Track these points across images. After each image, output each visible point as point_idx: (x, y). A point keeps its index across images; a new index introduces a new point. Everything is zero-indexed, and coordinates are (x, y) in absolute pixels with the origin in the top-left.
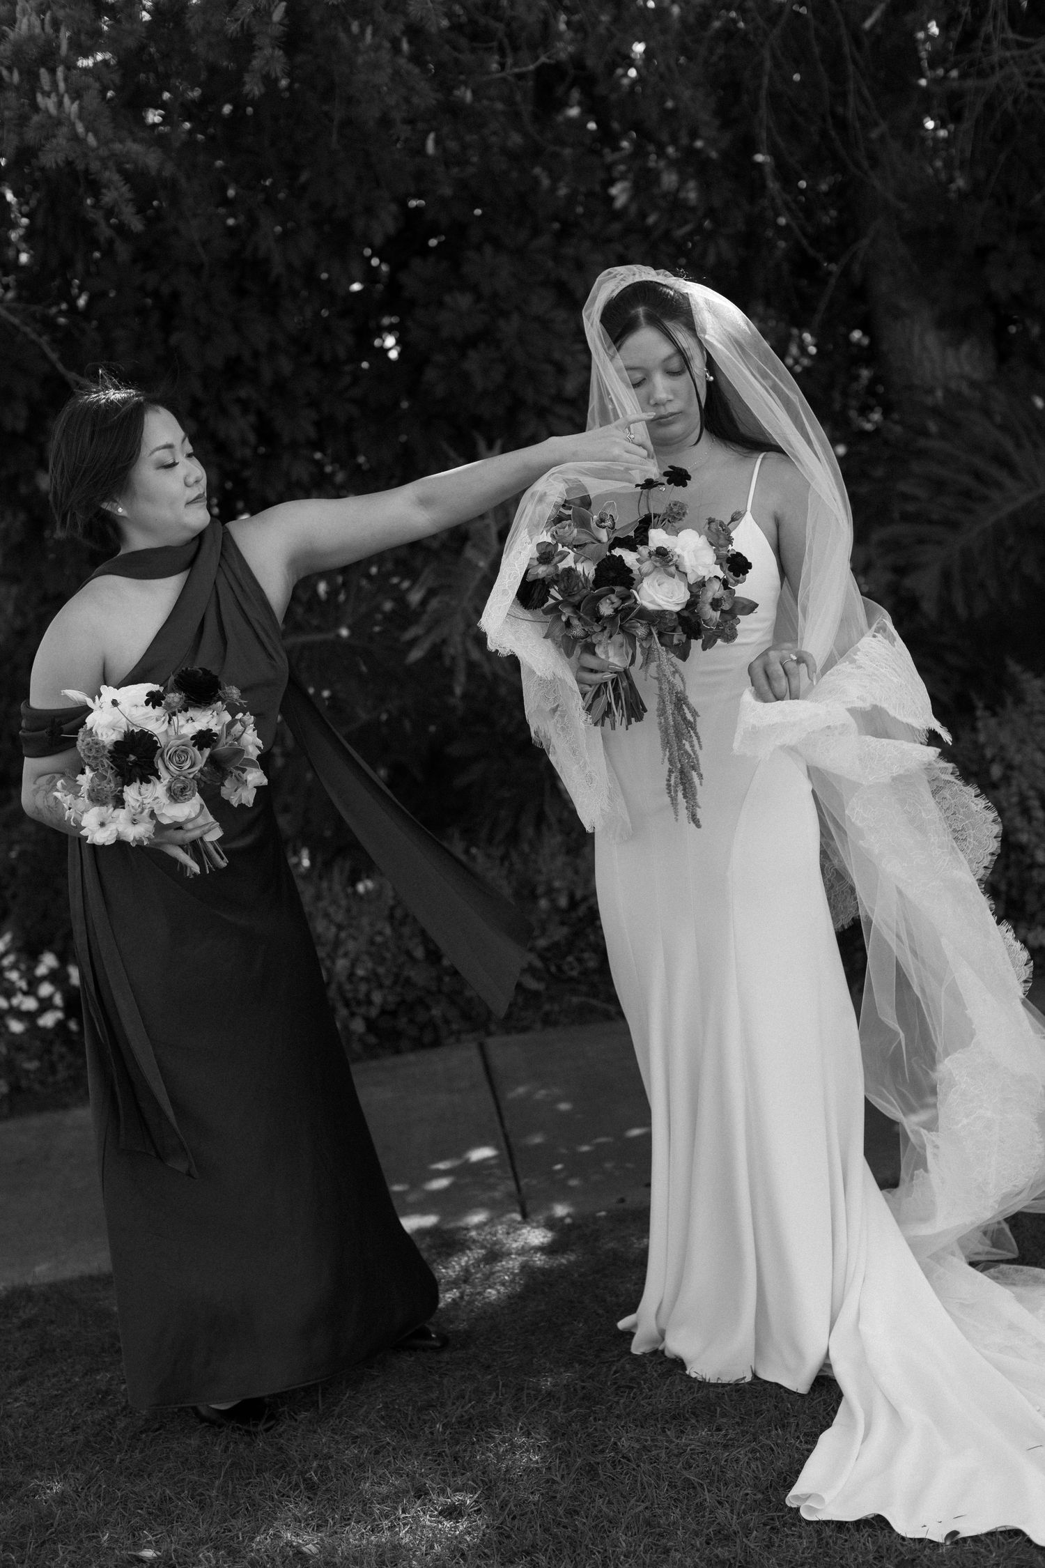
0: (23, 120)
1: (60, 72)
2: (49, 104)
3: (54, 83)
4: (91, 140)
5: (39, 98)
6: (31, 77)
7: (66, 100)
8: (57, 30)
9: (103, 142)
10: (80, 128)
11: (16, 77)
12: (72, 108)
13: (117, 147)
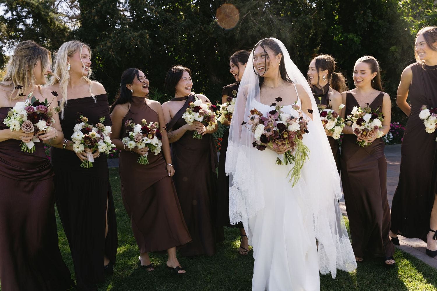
0: (108, 54)
1: (112, 50)
2: (110, 53)
3: (111, 50)
4: (115, 57)
5: (110, 52)
6: (109, 50)
7: (112, 53)
8: (112, 45)
9: (116, 57)
10: (114, 56)
11: (107, 50)
12: (113, 54)
13: (117, 58)
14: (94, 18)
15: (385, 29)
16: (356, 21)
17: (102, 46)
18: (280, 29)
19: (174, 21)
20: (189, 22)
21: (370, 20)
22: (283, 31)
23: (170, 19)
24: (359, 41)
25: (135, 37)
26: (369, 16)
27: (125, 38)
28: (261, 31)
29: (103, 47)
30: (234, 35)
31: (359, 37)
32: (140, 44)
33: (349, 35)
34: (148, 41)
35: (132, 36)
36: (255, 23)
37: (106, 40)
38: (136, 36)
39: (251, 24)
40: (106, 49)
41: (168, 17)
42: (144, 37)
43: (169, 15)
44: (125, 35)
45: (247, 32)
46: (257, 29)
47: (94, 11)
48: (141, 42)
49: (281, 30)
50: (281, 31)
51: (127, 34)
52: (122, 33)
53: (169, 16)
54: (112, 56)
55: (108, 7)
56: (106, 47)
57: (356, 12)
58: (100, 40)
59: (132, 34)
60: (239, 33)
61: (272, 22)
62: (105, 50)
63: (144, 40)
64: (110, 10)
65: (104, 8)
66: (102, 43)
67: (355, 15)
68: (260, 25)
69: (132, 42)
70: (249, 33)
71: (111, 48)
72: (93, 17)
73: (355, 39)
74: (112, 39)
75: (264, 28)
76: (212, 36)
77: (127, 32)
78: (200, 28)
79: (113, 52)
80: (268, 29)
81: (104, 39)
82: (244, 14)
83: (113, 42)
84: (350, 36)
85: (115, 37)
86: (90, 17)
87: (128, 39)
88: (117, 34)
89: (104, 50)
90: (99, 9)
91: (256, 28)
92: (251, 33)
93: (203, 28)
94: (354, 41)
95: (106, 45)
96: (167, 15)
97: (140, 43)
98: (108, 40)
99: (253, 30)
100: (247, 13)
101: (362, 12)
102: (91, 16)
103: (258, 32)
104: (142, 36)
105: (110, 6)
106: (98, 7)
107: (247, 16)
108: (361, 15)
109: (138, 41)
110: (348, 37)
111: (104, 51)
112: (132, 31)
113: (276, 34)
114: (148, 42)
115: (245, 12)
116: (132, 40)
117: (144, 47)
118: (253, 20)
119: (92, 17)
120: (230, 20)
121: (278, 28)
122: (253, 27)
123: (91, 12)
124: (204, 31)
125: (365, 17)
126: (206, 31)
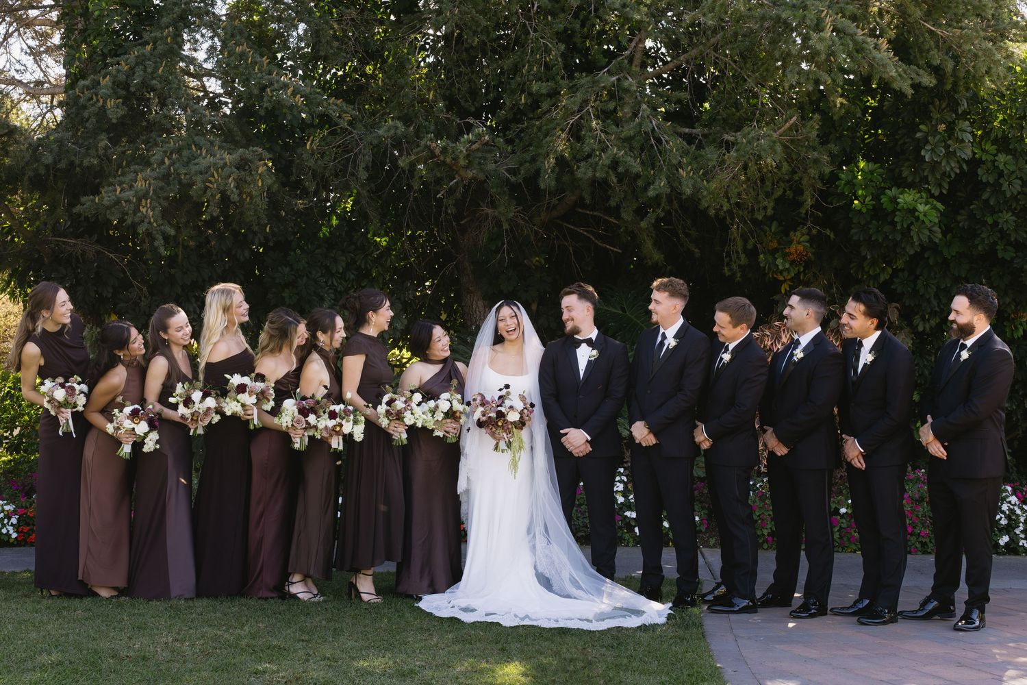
0: (135, 213)
1: (149, 201)
2: (144, 210)
3: (146, 203)
4: (155, 224)
5: (141, 209)
6: (139, 200)
7: (149, 210)
8: (150, 187)
9: (158, 226)
10: (152, 220)
11: (135, 200)
12: (151, 213)
13: (162, 228)
14: (105, 102)
15: (1019, 182)
16: (923, 153)
17: (119, 190)
18: (680, 165)
19: (351, 123)
20: (397, 128)
21: (967, 153)
22: (688, 173)
23: (340, 117)
24: (934, 217)
25: (222, 168)
26: (963, 141)
27: (193, 168)
28: (620, 169)
29: (121, 191)
30: (537, 173)
31: (935, 202)
32: (235, 190)
33: (901, 196)
34: (262, 182)
35: (215, 164)
36: (604, 142)
37: (136, 172)
38: (226, 164)
39: (590, 144)
40: (131, 198)
41: (331, 112)
42: (250, 167)
43: (336, 105)
44: (195, 158)
45: (578, 167)
46: (607, 162)
47: (106, 81)
48: (240, 183)
49: (682, 168)
50: (680, 170)
51: (201, 154)
52: (185, 153)
53: (335, 107)
54: (147, 220)
55: (149, 70)
56: (132, 193)
57: (922, 127)
58: (117, 171)
59: (215, 156)
60: (552, 172)
61: (659, 141)
62: (128, 201)
63: (249, 179)
64: (154, 82)
65: (139, 71)
66: (122, 178)
67: (918, 135)
68: (618, 149)
69: (211, 182)
70: (583, 172)
71: (146, 196)
72: (101, 100)
73: (921, 208)
74: (153, 170)
75: (629, 159)
76: (470, 174)
77: (201, 149)
78: (428, 148)
79: (153, 210)
80: (643, 163)
81: (128, 165)
82: (573, 113)
83: (154, 179)
84: (904, 199)
85: (163, 162)
86: (91, 99)
87: (201, 173)
88: (171, 153)
89: (125, 202)
90: (122, 77)
91: (605, 159)
92: (590, 173)
93: (437, 151)
94: (917, 214)
95: (131, 187)
96: (329, 104)
97: (235, 187)
98: (142, 171)
99: (597, 164)
100: (579, 111)
101: (943, 126)
102: (97, 95)
103: (611, 172)
104: (242, 165)
105: (156, 69)
106: (118, 71)
107: (581, 118)
108: (938, 137)
109: (230, 180)
110: (898, 200)
111: (124, 205)
112: (216, 148)
113: (668, 178)
114: (260, 184)
115: (576, 109)
116: (214, 177)
117: (248, 199)
118: (599, 132)
119: (98, 101)
120: (527, 128)
121: (675, 162)
122: (598, 153)
123: (99, 83)
124: (442, 158)
125: (950, 142)
126: (448, 160)
